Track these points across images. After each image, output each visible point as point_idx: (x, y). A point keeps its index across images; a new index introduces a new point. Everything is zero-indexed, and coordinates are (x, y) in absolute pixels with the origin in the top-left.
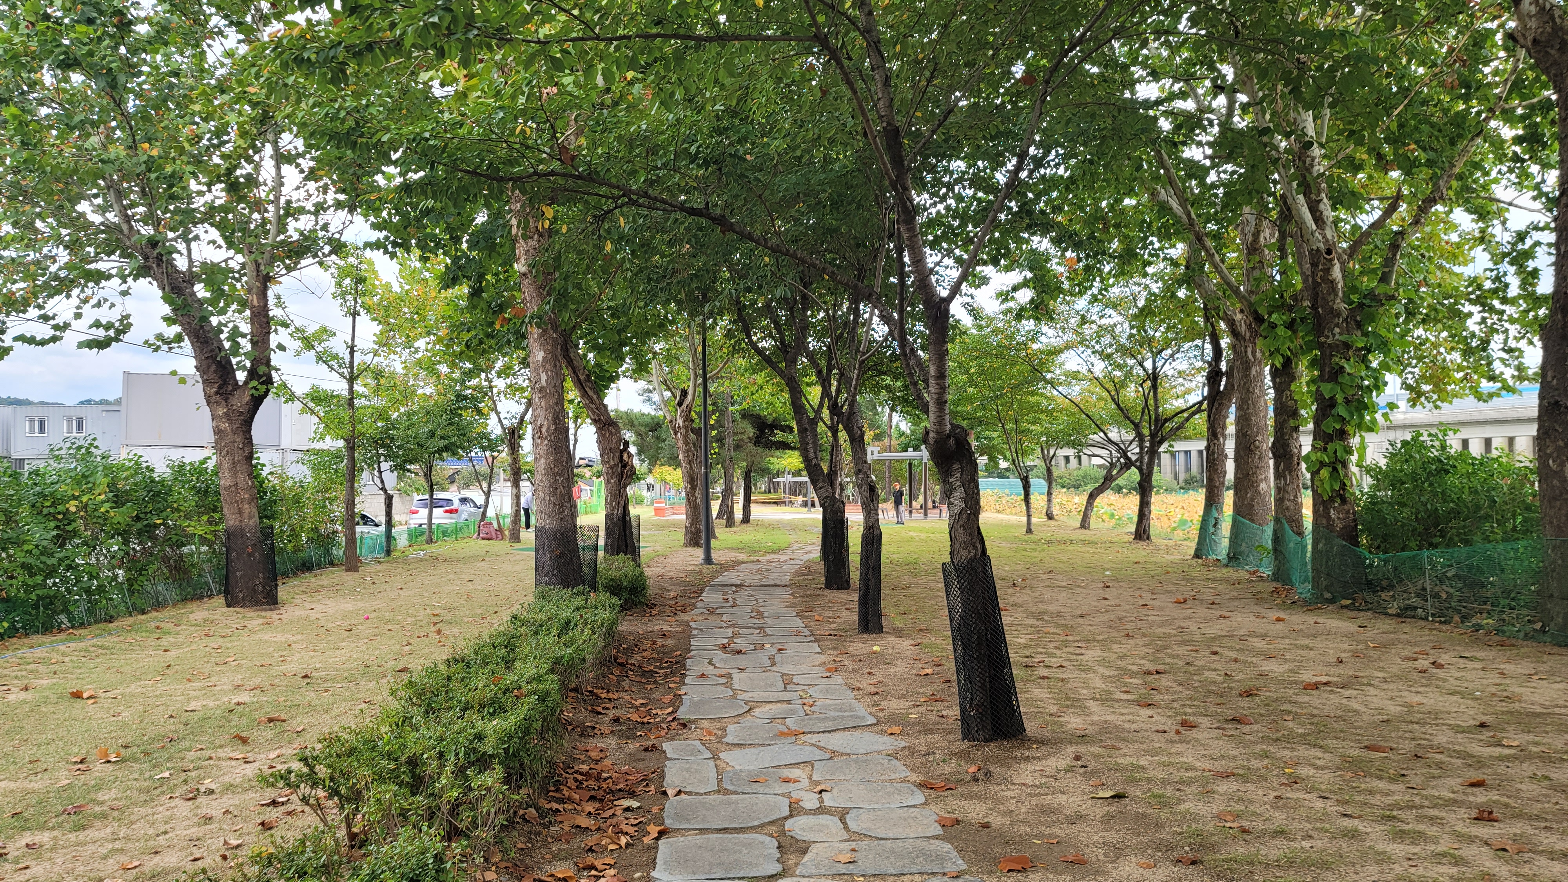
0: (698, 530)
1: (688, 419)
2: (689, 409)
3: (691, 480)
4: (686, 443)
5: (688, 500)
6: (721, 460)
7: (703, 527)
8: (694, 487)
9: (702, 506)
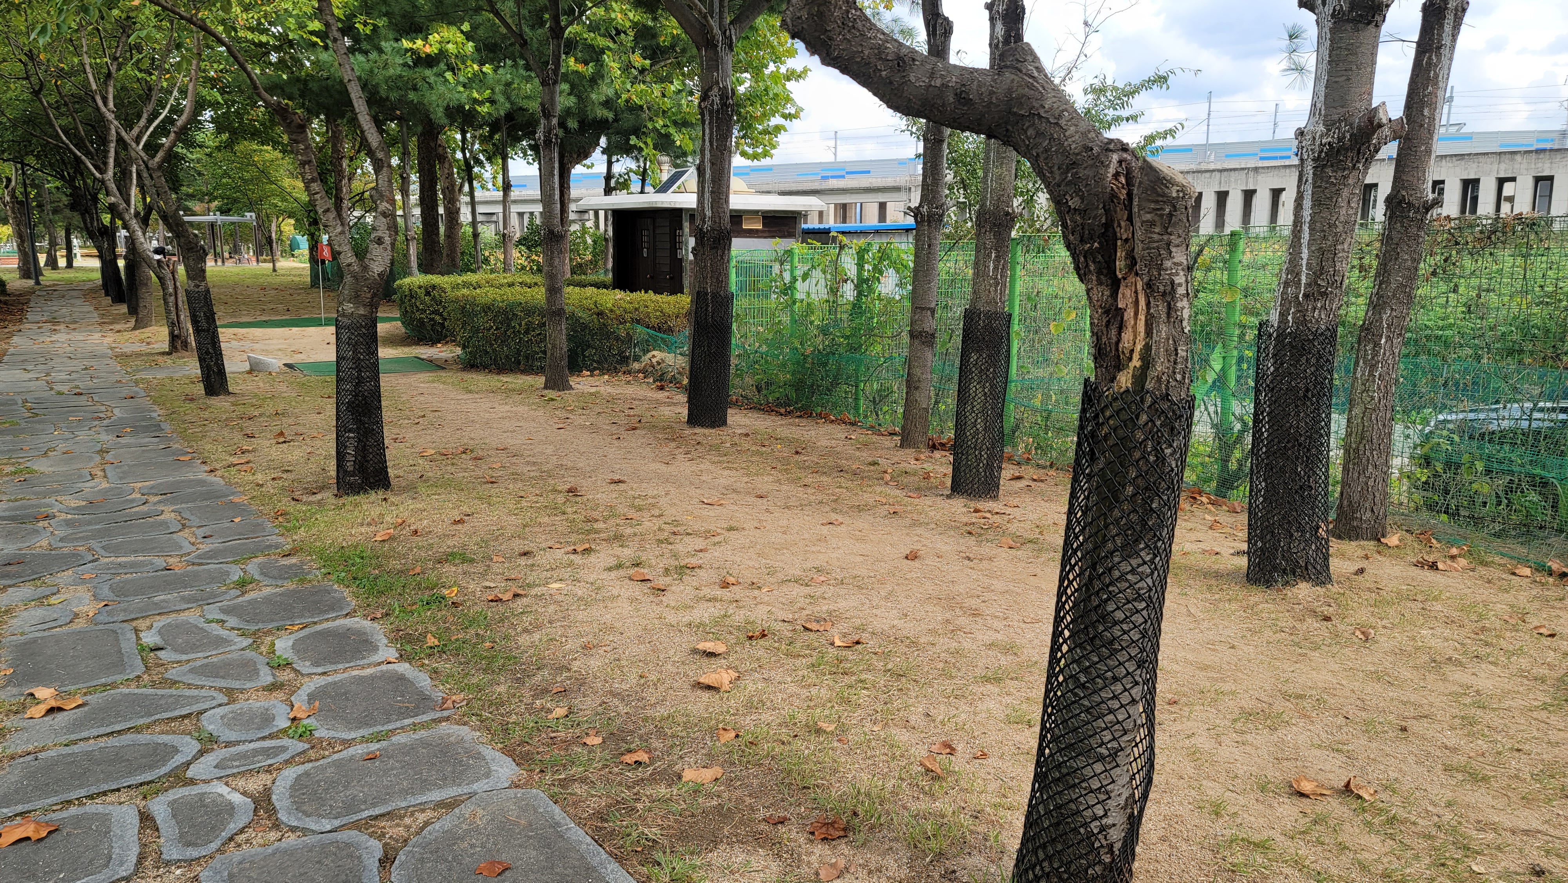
0: (29, 269)
1: (13, 195)
2: (14, 190)
3: (20, 236)
4: (13, 212)
5: (19, 249)
6: (41, 221)
7: (32, 269)
8: (23, 241)
9: (30, 253)
